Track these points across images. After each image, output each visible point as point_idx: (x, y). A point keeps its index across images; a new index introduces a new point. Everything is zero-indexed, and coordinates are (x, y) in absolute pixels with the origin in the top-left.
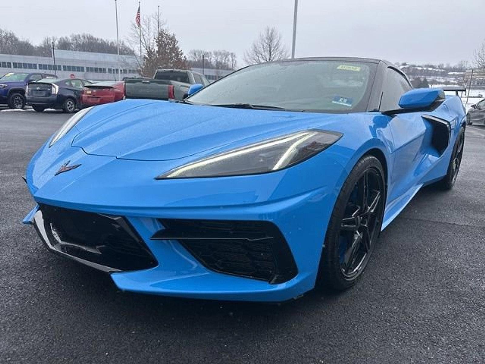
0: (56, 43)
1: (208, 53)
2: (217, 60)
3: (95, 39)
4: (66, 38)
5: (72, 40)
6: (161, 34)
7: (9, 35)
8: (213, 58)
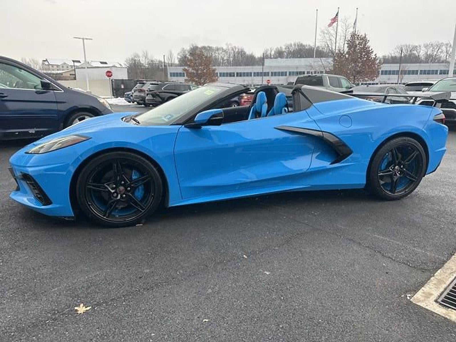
0: (273, 53)
1: (417, 46)
2: (426, 53)
3: (304, 46)
4: (281, 48)
5: (286, 49)
6: (353, 35)
7: (240, 50)
8: (422, 51)
